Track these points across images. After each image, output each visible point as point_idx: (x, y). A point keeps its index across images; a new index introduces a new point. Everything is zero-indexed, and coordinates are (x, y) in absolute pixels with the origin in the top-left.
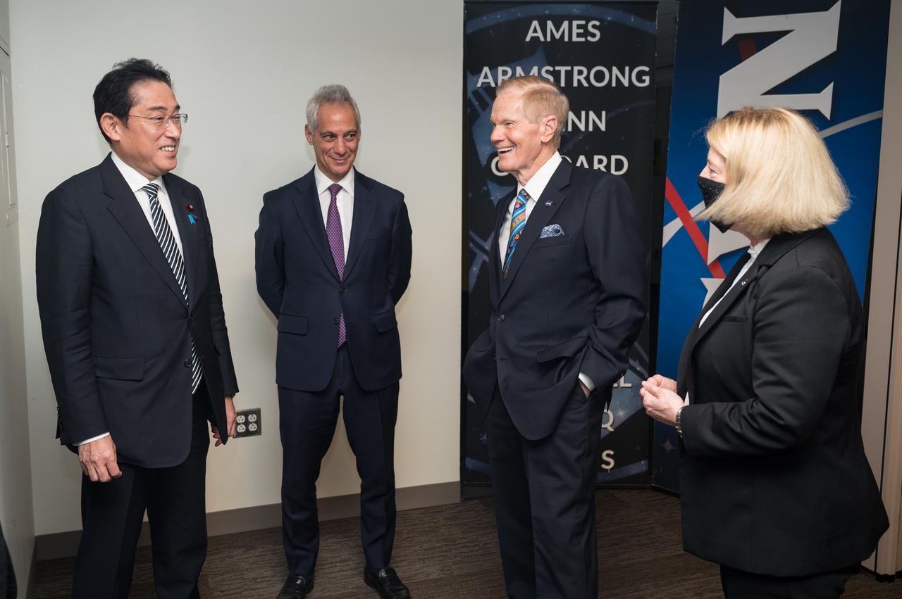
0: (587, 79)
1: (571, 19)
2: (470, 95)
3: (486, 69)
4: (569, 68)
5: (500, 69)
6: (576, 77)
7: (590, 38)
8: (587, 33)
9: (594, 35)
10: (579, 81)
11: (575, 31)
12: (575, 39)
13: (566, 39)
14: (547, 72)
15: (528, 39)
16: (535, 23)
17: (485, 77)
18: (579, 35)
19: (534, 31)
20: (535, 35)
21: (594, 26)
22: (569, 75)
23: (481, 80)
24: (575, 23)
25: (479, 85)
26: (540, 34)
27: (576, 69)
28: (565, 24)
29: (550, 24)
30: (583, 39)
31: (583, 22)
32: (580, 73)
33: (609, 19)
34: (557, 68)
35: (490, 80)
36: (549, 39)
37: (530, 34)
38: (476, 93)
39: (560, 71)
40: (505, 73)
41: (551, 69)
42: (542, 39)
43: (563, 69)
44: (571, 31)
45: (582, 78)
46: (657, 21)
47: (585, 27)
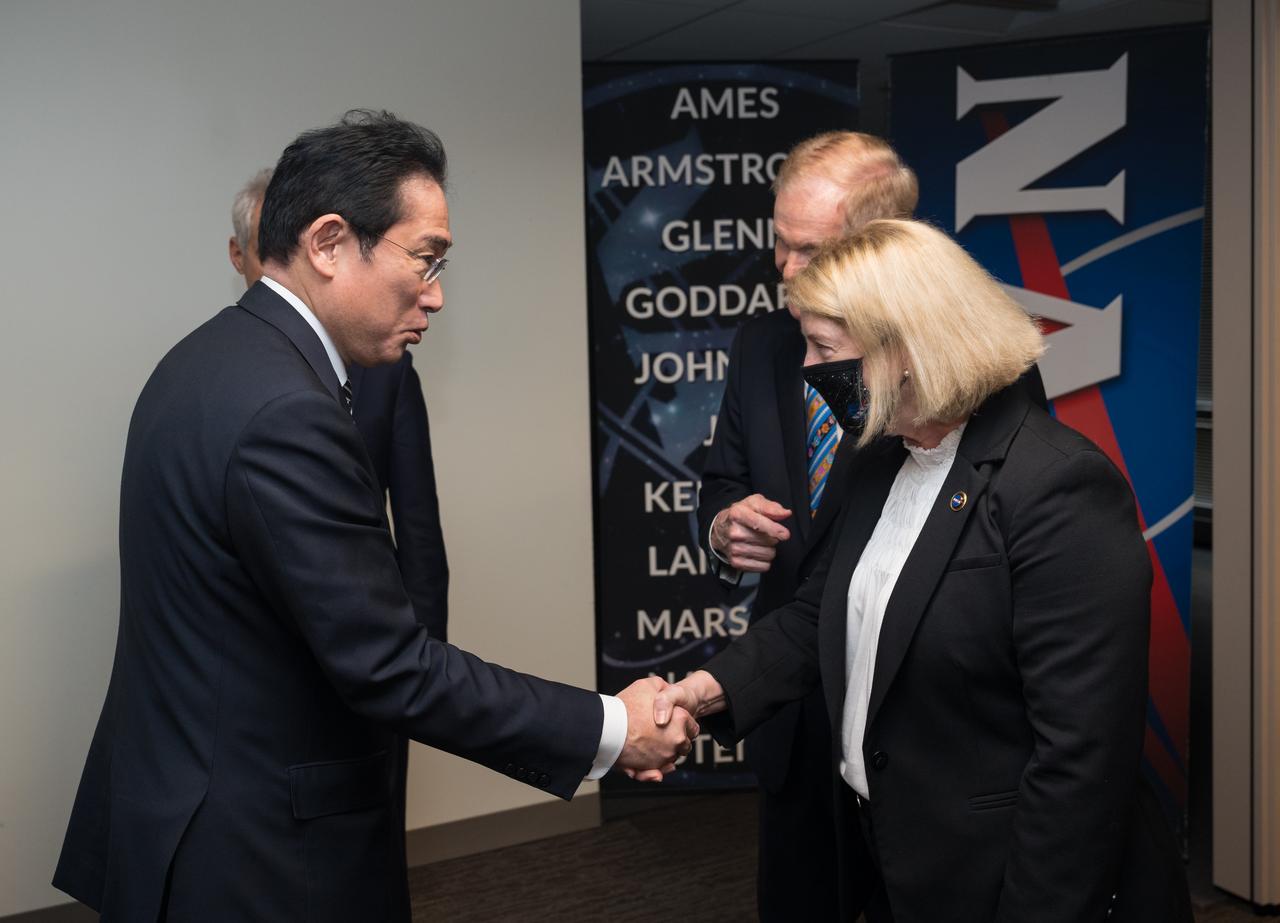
0: (763, 171)
1: (736, 85)
2: (593, 200)
3: (614, 161)
4: (735, 157)
5: (636, 160)
6: (746, 170)
7: (764, 114)
8: (759, 106)
9: (769, 109)
10: (751, 176)
11: (743, 103)
12: (743, 114)
13: (730, 114)
14: (705, 163)
15: (674, 115)
16: (684, 93)
17: (614, 172)
18: (748, 109)
19: (682, 103)
20: (685, 109)
21: (770, 96)
22: (737, 167)
23: (608, 177)
24: (742, 92)
25: (605, 183)
26: (691, 108)
27: (746, 158)
28: (728, 94)
29: (705, 94)
30: (753, 115)
31: (753, 90)
32: (752, 163)
33: (790, 85)
34: (719, 157)
35: (621, 177)
36: (705, 115)
37: (678, 109)
38: (601, 195)
39: (721, 163)
40: (642, 165)
41: (709, 158)
42: (695, 115)
43: (727, 159)
44: (736, 103)
45: (755, 171)
46: (859, 87)
47: (756, 97)
